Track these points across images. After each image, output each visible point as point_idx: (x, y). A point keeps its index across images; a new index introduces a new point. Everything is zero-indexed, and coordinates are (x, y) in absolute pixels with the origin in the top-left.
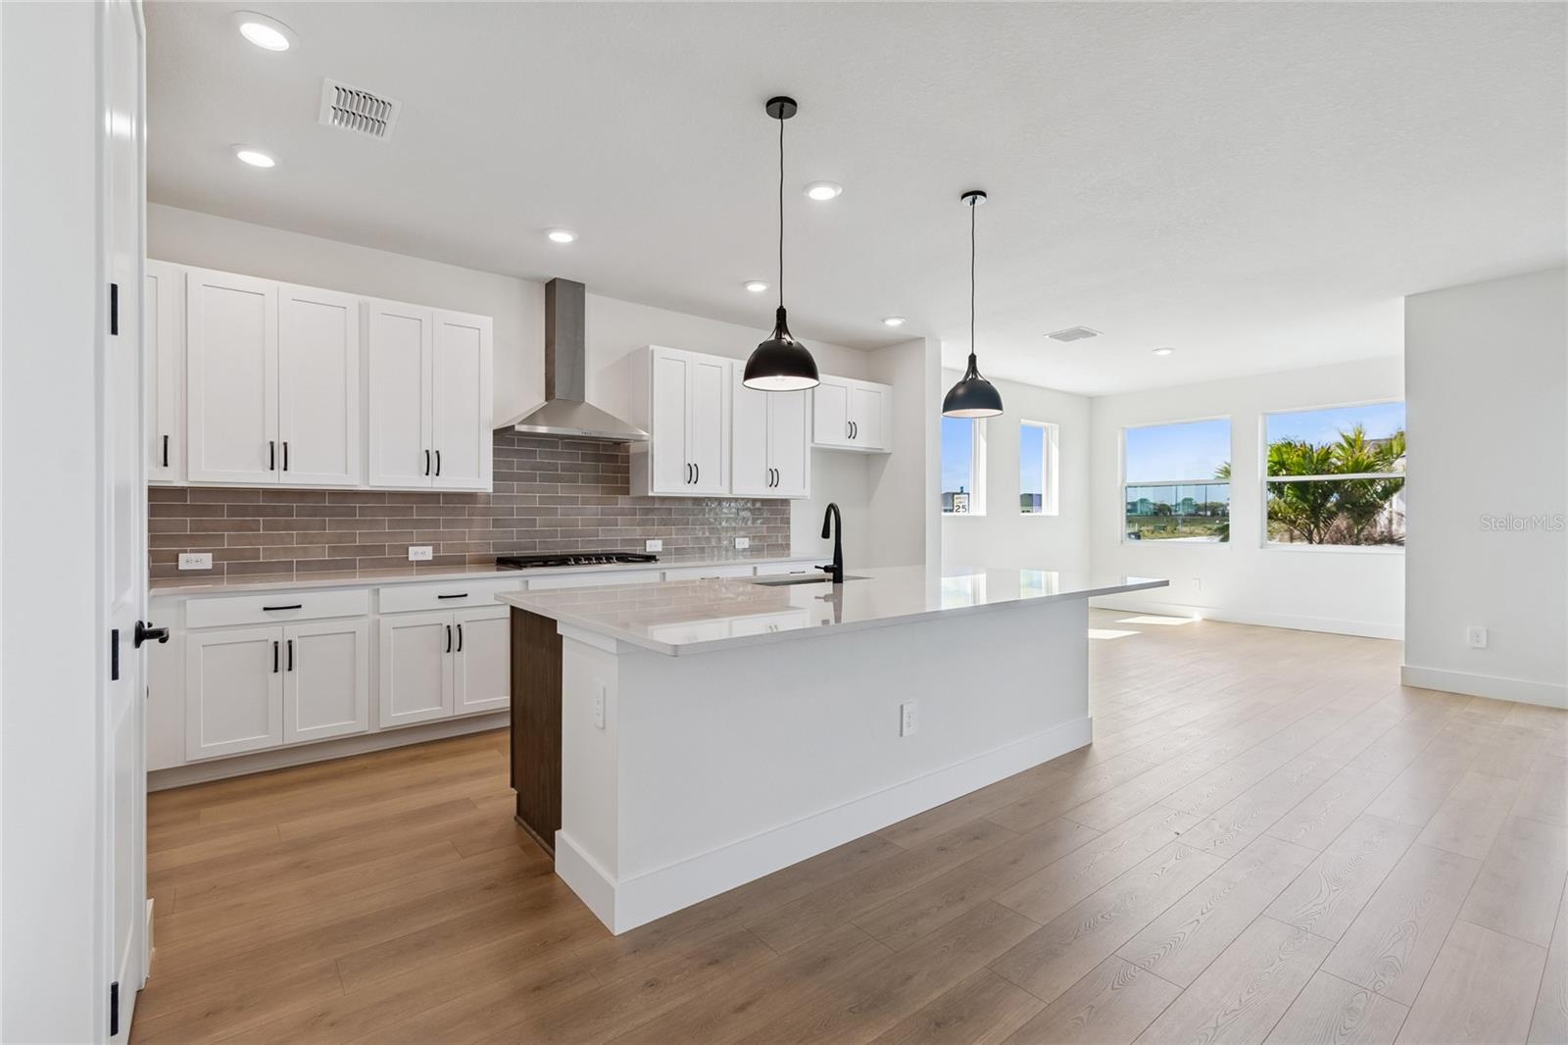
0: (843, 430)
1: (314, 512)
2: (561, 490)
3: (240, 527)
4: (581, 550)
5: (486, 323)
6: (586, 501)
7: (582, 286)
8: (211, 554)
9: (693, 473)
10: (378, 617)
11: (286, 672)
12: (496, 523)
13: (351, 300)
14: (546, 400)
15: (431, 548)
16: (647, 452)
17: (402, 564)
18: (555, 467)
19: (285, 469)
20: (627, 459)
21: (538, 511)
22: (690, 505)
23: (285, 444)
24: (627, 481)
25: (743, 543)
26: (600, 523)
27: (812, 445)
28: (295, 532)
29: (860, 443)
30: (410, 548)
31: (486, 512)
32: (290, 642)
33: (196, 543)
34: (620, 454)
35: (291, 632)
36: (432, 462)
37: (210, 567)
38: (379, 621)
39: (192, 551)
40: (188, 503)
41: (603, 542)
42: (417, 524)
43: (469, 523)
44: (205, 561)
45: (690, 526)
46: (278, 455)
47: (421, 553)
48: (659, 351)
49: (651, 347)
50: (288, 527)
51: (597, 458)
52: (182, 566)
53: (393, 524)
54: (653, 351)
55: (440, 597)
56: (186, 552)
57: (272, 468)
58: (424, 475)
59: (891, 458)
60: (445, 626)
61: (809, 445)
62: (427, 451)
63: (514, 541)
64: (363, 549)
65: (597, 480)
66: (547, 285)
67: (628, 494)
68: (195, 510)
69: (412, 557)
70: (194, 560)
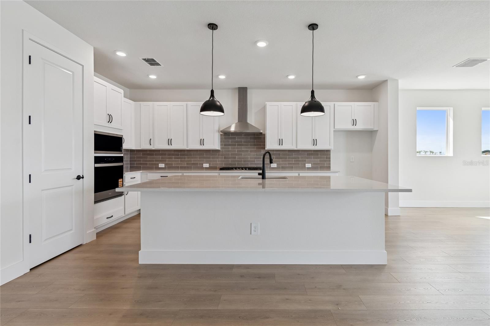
0: (349, 122)
2: (243, 148)
3: (169, 158)
4: (236, 166)
6: (251, 151)
7: (247, 88)
8: (164, 164)
9: (281, 142)
13: (184, 103)
15: (208, 164)
16: (266, 136)
17: (202, 168)
18: (242, 142)
19: (172, 145)
20: (264, 138)
21: (236, 154)
23: (171, 139)
24: (264, 145)
25: (308, 165)
26: (256, 158)
27: (334, 129)
28: (179, 160)
30: (204, 164)
31: (221, 155)
33: (162, 162)
34: (262, 137)
36: (202, 142)
37: (164, 167)
39: (161, 163)
41: (256, 164)
42: (205, 158)
43: (218, 158)
45: (287, 159)
46: (170, 142)
47: (206, 165)
48: (268, 104)
50: (179, 158)
51: (255, 138)
52: (159, 167)
53: (200, 158)
54: (266, 104)
56: (160, 163)
57: (169, 145)
59: (378, 132)
61: (332, 130)
62: (201, 139)
63: (229, 162)
64: (193, 164)
65: (255, 145)
67: (265, 149)
68: (162, 155)
69: (204, 166)
70: (162, 165)
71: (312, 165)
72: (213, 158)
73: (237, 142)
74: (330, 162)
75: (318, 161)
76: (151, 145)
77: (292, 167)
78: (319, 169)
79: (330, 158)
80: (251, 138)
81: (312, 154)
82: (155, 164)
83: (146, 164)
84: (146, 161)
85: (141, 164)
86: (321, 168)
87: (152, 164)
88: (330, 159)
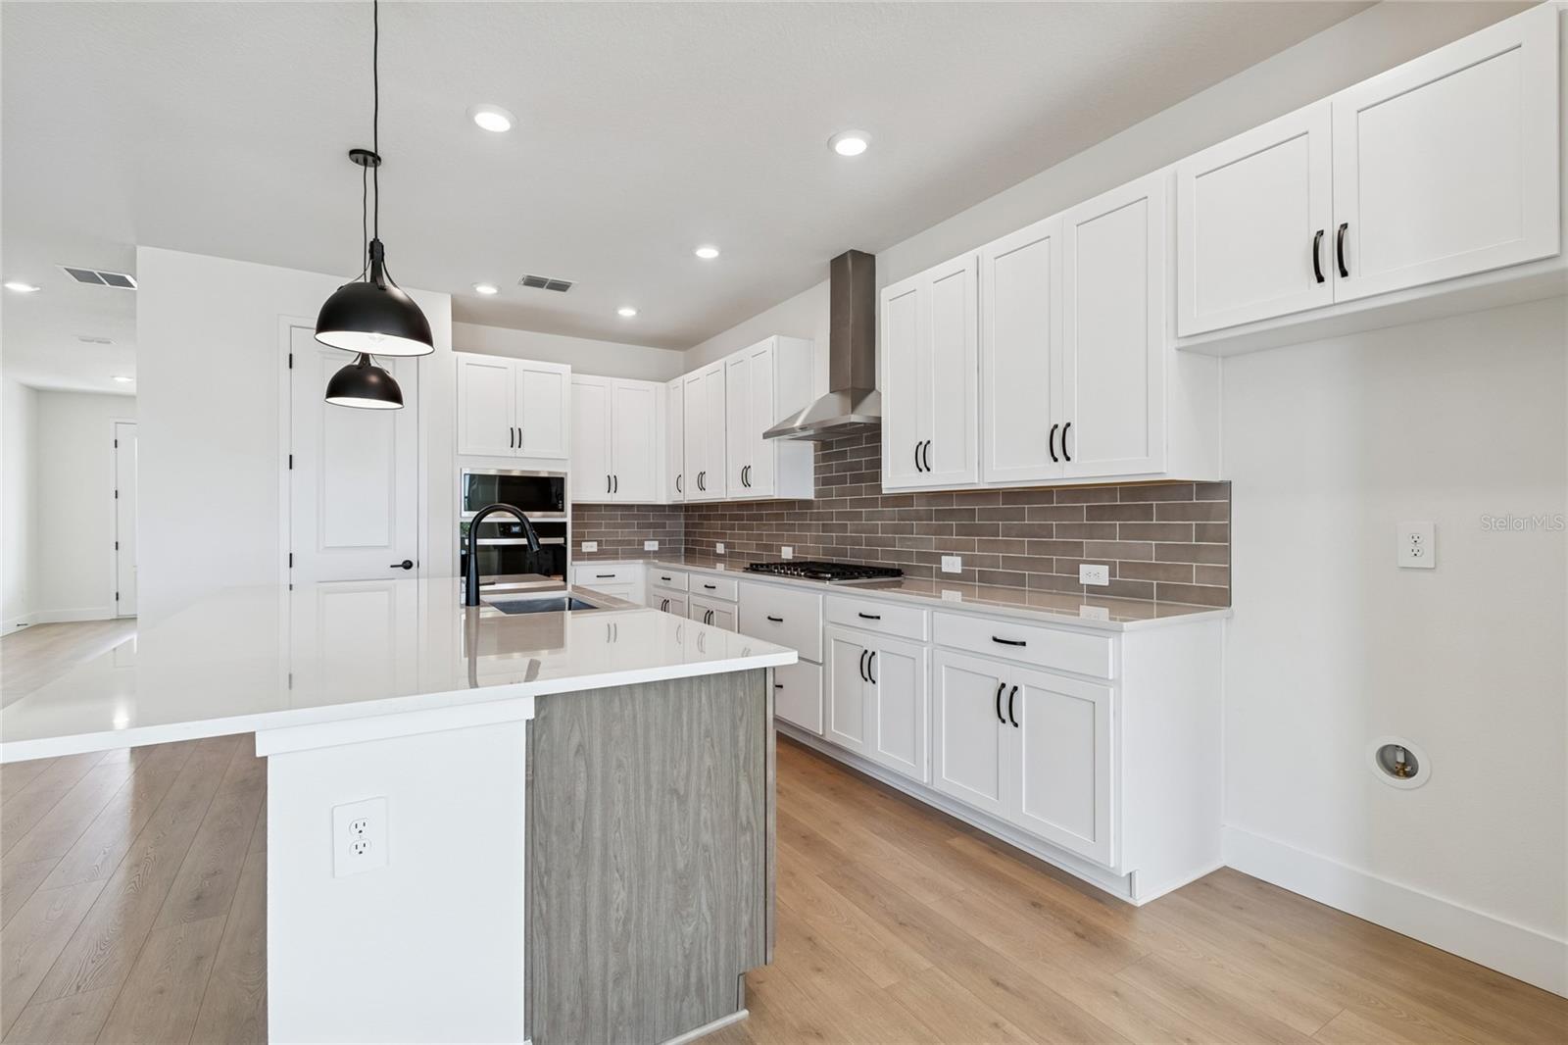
71: (1112, 574)
75: (1147, 549)
77: (1019, 580)
78: (1155, 600)
79: (1224, 534)
81: (1114, 512)
86: (1165, 592)
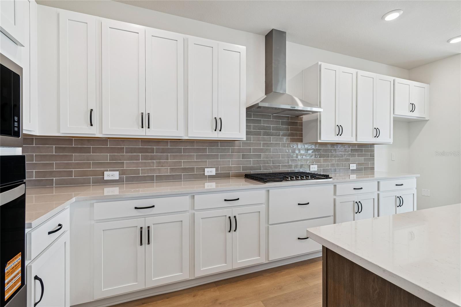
0: (408, 107)
1: (163, 151)
2: (273, 140)
3: (131, 158)
5: (242, 48)
6: (283, 145)
8: (118, 172)
9: (340, 130)
10: (194, 211)
11: (147, 245)
12: (244, 156)
13: (180, 37)
14: (266, 94)
15: (214, 169)
16: (317, 119)
17: (203, 177)
18: (269, 128)
19: (149, 128)
20: (301, 124)
21: (261, 150)
22: (329, 147)
23: (149, 114)
24: (301, 135)
25: (353, 167)
27: (394, 115)
28: (155, 161)
29: (416, 114)
30: (206, 169)
31: (239, 151)
32: (149, 227)
33: (112, 166)
34: (298, 122)
35: (149, 222)
36: (218, 124)
37: (118, 178)
38: (194, 214)
39: (110, 170)
40: (108, 146)
42: (208, 157)
43: (231, 156)
44: (115, 175)
46: (145, 120)
47: (210, 171)
48: (324, 65)
49: (320, 63)
50: (152, 158)
51: (288, 124)
52: (106, 178)
53: (198, 157)
54: (320, 66)
55: (225, 200)
56: (107, 171)
57: (142, 127)
58: (214, 131)
59: (428, 122)
60: (228, 217)
61: (392, 116)
62: (215, 118)
64: (185, 169)
65: (288, 135)
66: (266, 36)
67: (302, 142)
68: (112, 150)
69: (206, 174)
70: (111, 175)
72: (223, 157)
73: (264, 128)
74: (374, 161)
75: (362, 159)
76: (92, 125)
78: (363, 171)
80: (283, 124)
81: (356, 151)
82: (94, 173)
83: (70, 173)
84: (68, 165)
85: (51, 173)
86: (365, 169)
87: (84, 174)
88: (374, 157)
